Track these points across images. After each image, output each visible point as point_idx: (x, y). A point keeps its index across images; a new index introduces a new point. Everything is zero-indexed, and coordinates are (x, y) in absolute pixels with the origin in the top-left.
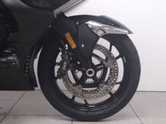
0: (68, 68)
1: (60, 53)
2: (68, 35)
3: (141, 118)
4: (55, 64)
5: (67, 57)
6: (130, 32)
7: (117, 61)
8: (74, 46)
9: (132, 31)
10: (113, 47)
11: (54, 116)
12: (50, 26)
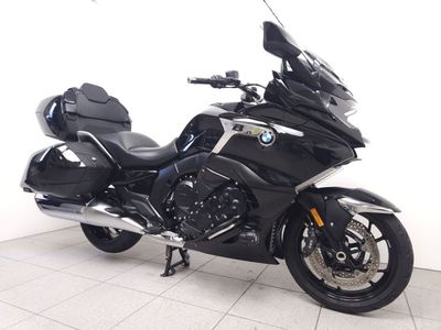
0: (314, 246)
1: (307, 229)
2: (314, 211)
3: (418, 321)
4: (301, 237)
5: (313, 235)
6: (396, 211)
7: (378, 244)
8: (321, 224)
9: (400, 209)
10: (373, 226)
11: (300, 297)
12: (293, 202)
